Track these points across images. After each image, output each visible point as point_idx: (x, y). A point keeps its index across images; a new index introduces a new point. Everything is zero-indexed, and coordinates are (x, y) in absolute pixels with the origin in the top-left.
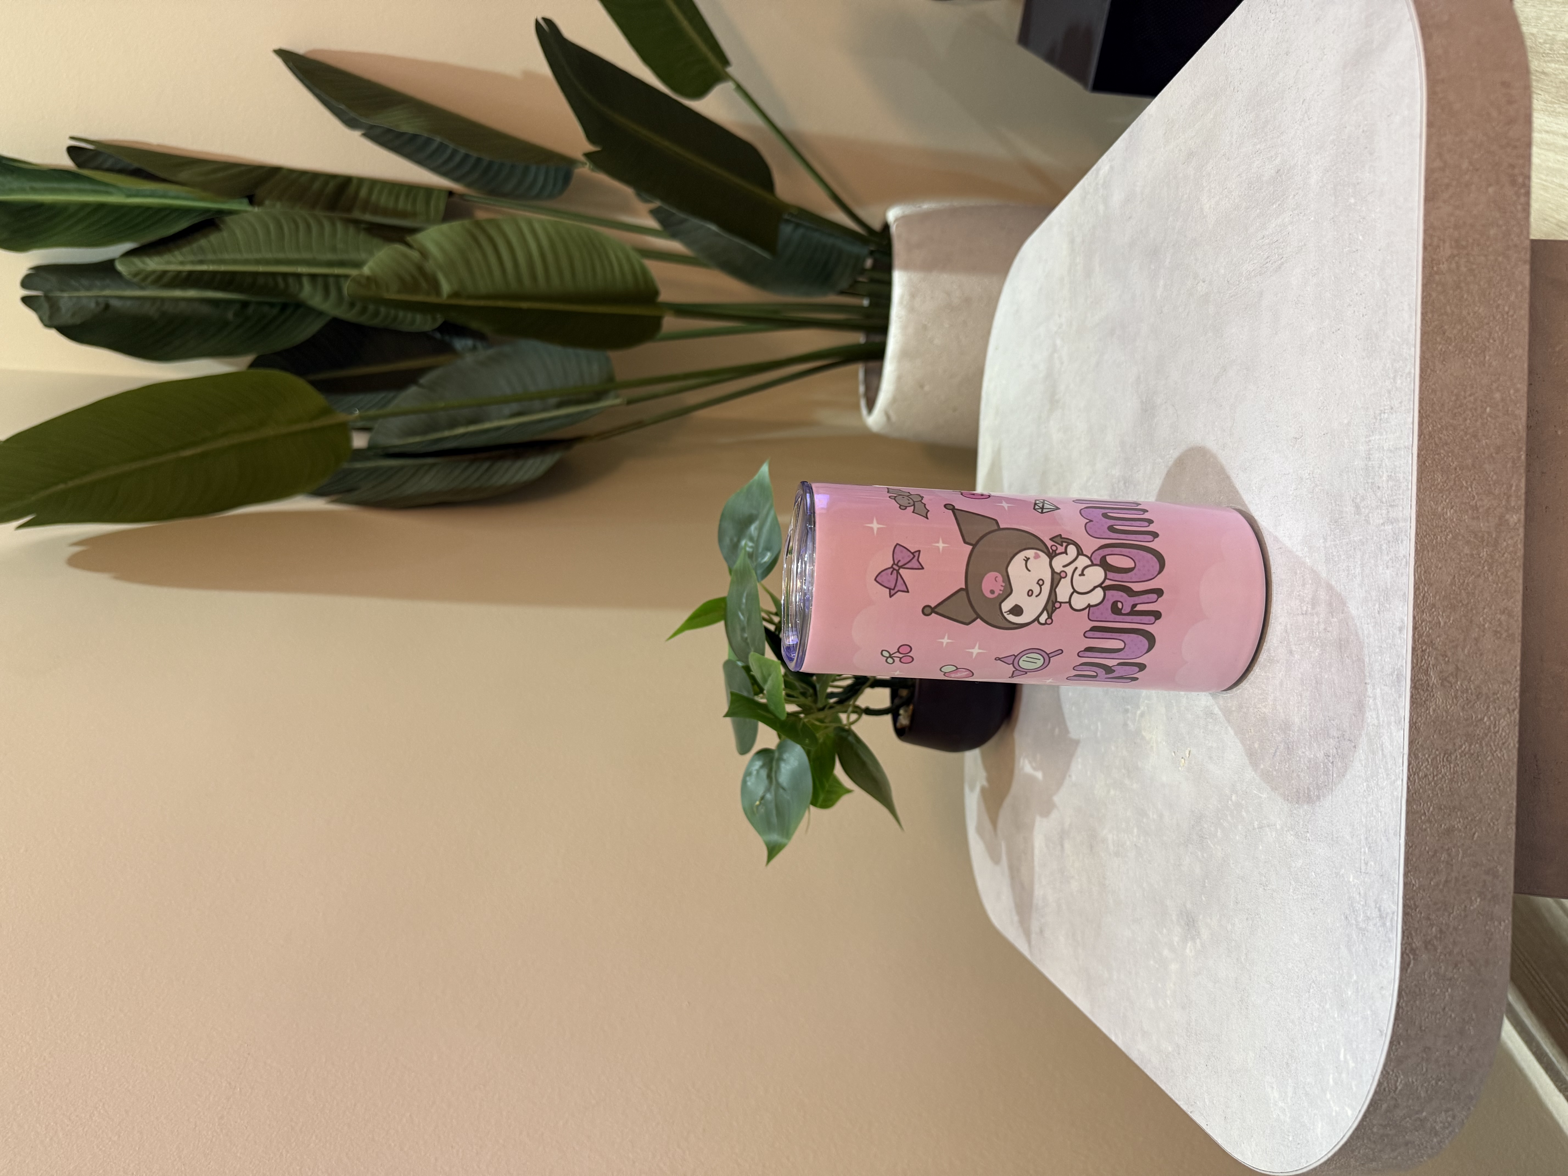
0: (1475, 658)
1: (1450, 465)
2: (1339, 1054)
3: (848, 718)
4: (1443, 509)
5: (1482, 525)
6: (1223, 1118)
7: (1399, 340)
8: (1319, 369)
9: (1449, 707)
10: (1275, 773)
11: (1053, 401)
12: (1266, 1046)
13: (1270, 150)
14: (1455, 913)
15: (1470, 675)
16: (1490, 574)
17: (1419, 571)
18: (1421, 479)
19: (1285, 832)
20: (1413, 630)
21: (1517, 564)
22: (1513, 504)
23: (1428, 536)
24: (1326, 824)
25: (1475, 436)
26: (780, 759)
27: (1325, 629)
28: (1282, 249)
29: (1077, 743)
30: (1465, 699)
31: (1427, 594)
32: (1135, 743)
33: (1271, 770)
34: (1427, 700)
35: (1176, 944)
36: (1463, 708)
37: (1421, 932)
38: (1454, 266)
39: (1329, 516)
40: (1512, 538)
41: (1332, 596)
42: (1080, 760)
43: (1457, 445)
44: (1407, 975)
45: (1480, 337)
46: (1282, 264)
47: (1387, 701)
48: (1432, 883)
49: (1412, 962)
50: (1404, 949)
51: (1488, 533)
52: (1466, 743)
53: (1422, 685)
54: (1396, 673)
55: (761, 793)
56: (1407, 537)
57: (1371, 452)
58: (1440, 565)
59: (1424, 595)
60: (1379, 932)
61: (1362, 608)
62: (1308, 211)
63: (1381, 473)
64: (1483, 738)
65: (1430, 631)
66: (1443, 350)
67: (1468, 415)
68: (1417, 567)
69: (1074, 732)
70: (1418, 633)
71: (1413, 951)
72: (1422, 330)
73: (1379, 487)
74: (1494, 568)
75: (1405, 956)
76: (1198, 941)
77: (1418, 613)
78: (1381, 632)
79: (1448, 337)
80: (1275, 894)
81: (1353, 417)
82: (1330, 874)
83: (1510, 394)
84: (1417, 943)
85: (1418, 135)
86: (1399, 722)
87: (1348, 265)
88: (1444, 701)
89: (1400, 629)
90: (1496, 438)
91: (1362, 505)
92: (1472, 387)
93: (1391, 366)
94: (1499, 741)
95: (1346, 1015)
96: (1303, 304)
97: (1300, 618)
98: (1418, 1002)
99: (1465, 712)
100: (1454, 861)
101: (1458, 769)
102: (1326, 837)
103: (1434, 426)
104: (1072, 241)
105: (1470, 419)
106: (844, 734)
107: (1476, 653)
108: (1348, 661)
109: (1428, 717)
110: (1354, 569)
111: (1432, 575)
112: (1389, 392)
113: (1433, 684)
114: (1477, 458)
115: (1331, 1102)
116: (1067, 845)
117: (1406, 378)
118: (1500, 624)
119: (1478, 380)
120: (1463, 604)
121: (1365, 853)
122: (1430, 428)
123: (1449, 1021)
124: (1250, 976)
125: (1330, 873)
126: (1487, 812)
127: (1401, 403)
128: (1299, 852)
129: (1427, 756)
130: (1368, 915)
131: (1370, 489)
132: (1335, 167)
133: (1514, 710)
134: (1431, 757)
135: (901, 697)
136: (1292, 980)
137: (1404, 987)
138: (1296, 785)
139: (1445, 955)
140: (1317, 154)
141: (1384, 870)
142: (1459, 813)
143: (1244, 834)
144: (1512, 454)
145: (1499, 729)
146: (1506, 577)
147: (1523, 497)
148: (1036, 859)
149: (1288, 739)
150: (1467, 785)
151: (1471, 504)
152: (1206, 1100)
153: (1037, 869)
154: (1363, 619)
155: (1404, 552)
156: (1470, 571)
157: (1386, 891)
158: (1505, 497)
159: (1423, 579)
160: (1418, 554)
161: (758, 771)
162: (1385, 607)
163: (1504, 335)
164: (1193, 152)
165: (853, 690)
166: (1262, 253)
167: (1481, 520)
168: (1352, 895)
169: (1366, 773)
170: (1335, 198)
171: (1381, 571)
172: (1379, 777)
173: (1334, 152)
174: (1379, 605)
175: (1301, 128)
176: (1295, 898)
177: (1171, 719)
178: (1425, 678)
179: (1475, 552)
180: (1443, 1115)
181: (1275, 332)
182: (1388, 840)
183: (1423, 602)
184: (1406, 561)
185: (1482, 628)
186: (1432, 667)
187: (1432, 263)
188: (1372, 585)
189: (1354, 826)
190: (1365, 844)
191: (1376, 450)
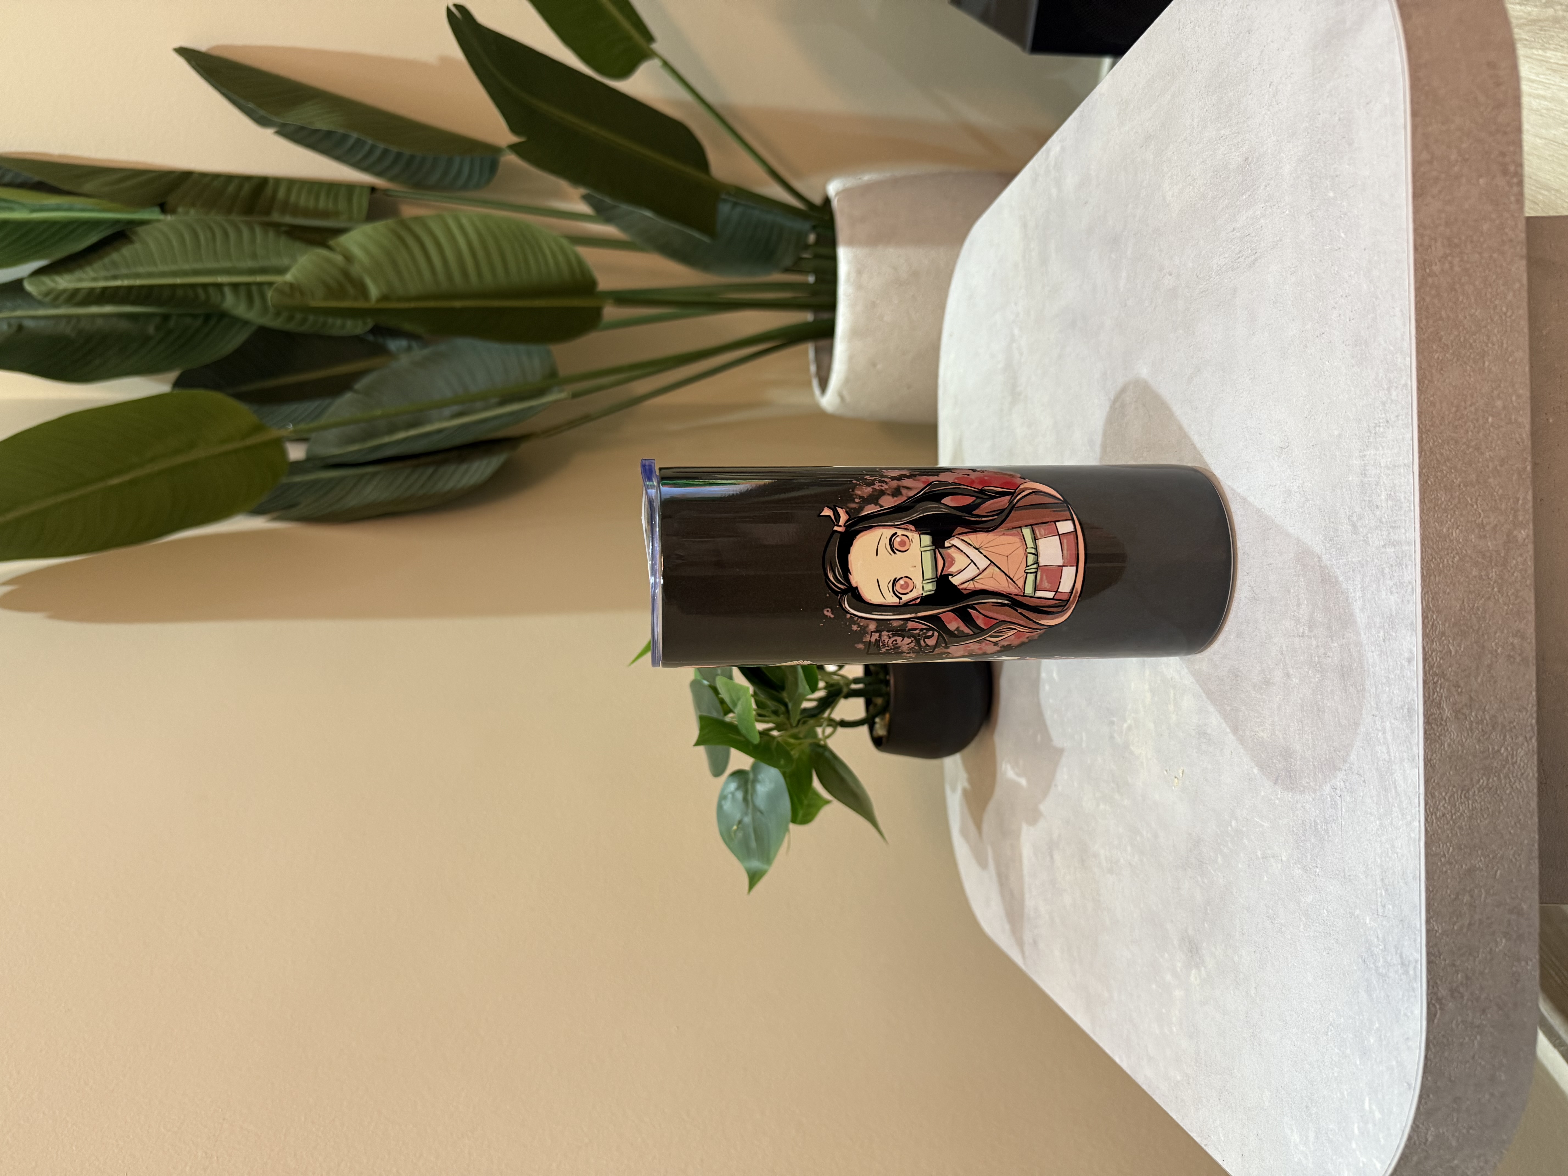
0: (1488, 686)
1: (1454, 483)
2: (1363, 1103)
3: (823, 732)
4: (1448, 529)
5: (1489, 544)
6: (1241, 1155)
7: (1392, 348)
8: (1304, 375)
9: (1464, 740)
10: (1277, 801)
11: (1014, 393)
12: (1283, 1085)
13: (1235, 136)
14: (1480, 956)
15: (1485, 705)
16: (1500, 596)
17: (1426, 598)
18: (1424, 499)
19: (1292, 865)
20: (1423, 661)
21: (1528, 582)
22: (1520, 518)
23: (1434, 560)
24: (1337, 860)
25: (1477, 448)
26: (755, 781)
27: (1325, 654)
28: (1255, 243)
29: (1060, 751)
30: (1480, 730)
31: (1436, 622)
32: (1123, 757)
33: (1273, 798)
34: (1441, 735)
35: (1179, 970)
36: (1479, 741)
37: (1446, 980)
38: (1447, 266)
39: (1323, 533)
40: (1521, 555)
41: (1330, 620)
42: (1065, 769)
43: (1459, 460)
44: (1434, 1026)
45: (1477, 342)
46: (1256, 260)
47: (1398, 736)
48: (1456, 928)
49: (1439, 1012)
50: (1429, 1000)
51: (1496, 551)
52: (1484, 778)
53: (1435, 719)
54: (1406, 707)
55: (738, 816)
56: (1412, 562)
57: (1367, 468)
58: (1448, 590)
59: (1433, 624)
60: (1401, 980)
61: (1365, 634)
62: (1282, 204)
63: (1379, 492)
64: (1501, 771)
65: (1441, 662)
66: (1440, 358)
67: (1469, 427)
68: (1425, 594)
69: (1058, 741)
70: (1429, 664)
71: (1439, 1000)
72: (1417, 338)
73: (1377, 506)
74: (1505, 588)
76: (1203, 969)
77: (1428, 643)
78: (1387, 662)
79: (1445, 344)
80: (1284, 929)
81: (1344, 428)
82: (1344, 914)
83: (1512, 401)
84: (1443, 992)
85: (1403, 126)
86: (1413, 760)
87: (1330, 264)
88: (1459, 734)
89: (1409, 661)
90: (1499, 450)
91: (1359, 524)
92: (1472, 397)
93: (1384, 376)
94: (1518, 772)
95: (1369, 1064)
96: (1282, 304)
97: (1297, 640)
98: (1446, 1054)
99: (1481, 745)
100: (1477, 902)
101: (1477, 805)
102: (1336, 874)
103: (1434, 441)
104: (1025, 226)
105: (1472, 431)
106: (820, 750)
107: (1490, 681)
108: (1352, 690)
109: (1443, 752)
110: (1354, 592)
111: (1440, 602)
112: (1384, 404)
113: (1447, 717)
114: (1481, 472)
115: (1358, 1153)
116: (1057, 857)
117: (1402, 391)
118: (1514, 648)
119: (1478, 388)
120: (1473, 630)
121: (1381, 895)
122: (1431, 444)
123: (1479, 1068)
124: (1261, 1012)
125: (1343, 912)
126: (1508, 848)
127: (1397, 416)
128: (1308, 887)
129: (1444, 794)
130: (1389, 960)
131: (1367, 508)
132: (1309, 158)
133: (1531, 738)
134: (1448, 795)
135: (876, 705)
136: (1307, 1021)
137: (1431, 1038)
138: (1301, 817)
139: (1472, 1001)
140: (1289, 142)
141: (1403, 915)
142: (1480, 852)
143: (1247, 863)
144: (1517, 466)
145: (1517, 759)
146: (1517, 597)
147: (1531, 510)
148: (1026, 871)
149: (1290, 767)
150: (1487, 822)
151: (1477, 522)
152: (1221, 1135)
153: (1027, 878)
154: (1367, 646)
155: (1408, 578)
156: (1479, 595)
157: (1407, 938)
158: (1512, 512)
159: (1431, 606)
160: (1424, 580)
161: (733, 794)
162: (1390, 635)
163: (1502, 337)
164: (1150, 136)
165: (827, 702)
166: (1233, 247)
167: (1488, 539)
168: (1369, 938)
169: (1378, 811)
170: (1312, 191)
171: (1384, 596)
172: (1393, 816)
173: (1308, 140)
174: (1384, 632)
175: (1269, 113)
176: (1306, 935)
177: (1161, 735)
178: (1438, 712)
179: (1483, 573)
180: (1475, 1161)
181: (1252, 333)
182: (1406, 883)
183: (1433, 631)
184: (1412, 588)
185: (1494, 653)
186: (1444, 699)
187: (1424, 265)
188: (1375, 611)
189: (1367, 865)
190: (1381, 886)
191: (1372, 465)
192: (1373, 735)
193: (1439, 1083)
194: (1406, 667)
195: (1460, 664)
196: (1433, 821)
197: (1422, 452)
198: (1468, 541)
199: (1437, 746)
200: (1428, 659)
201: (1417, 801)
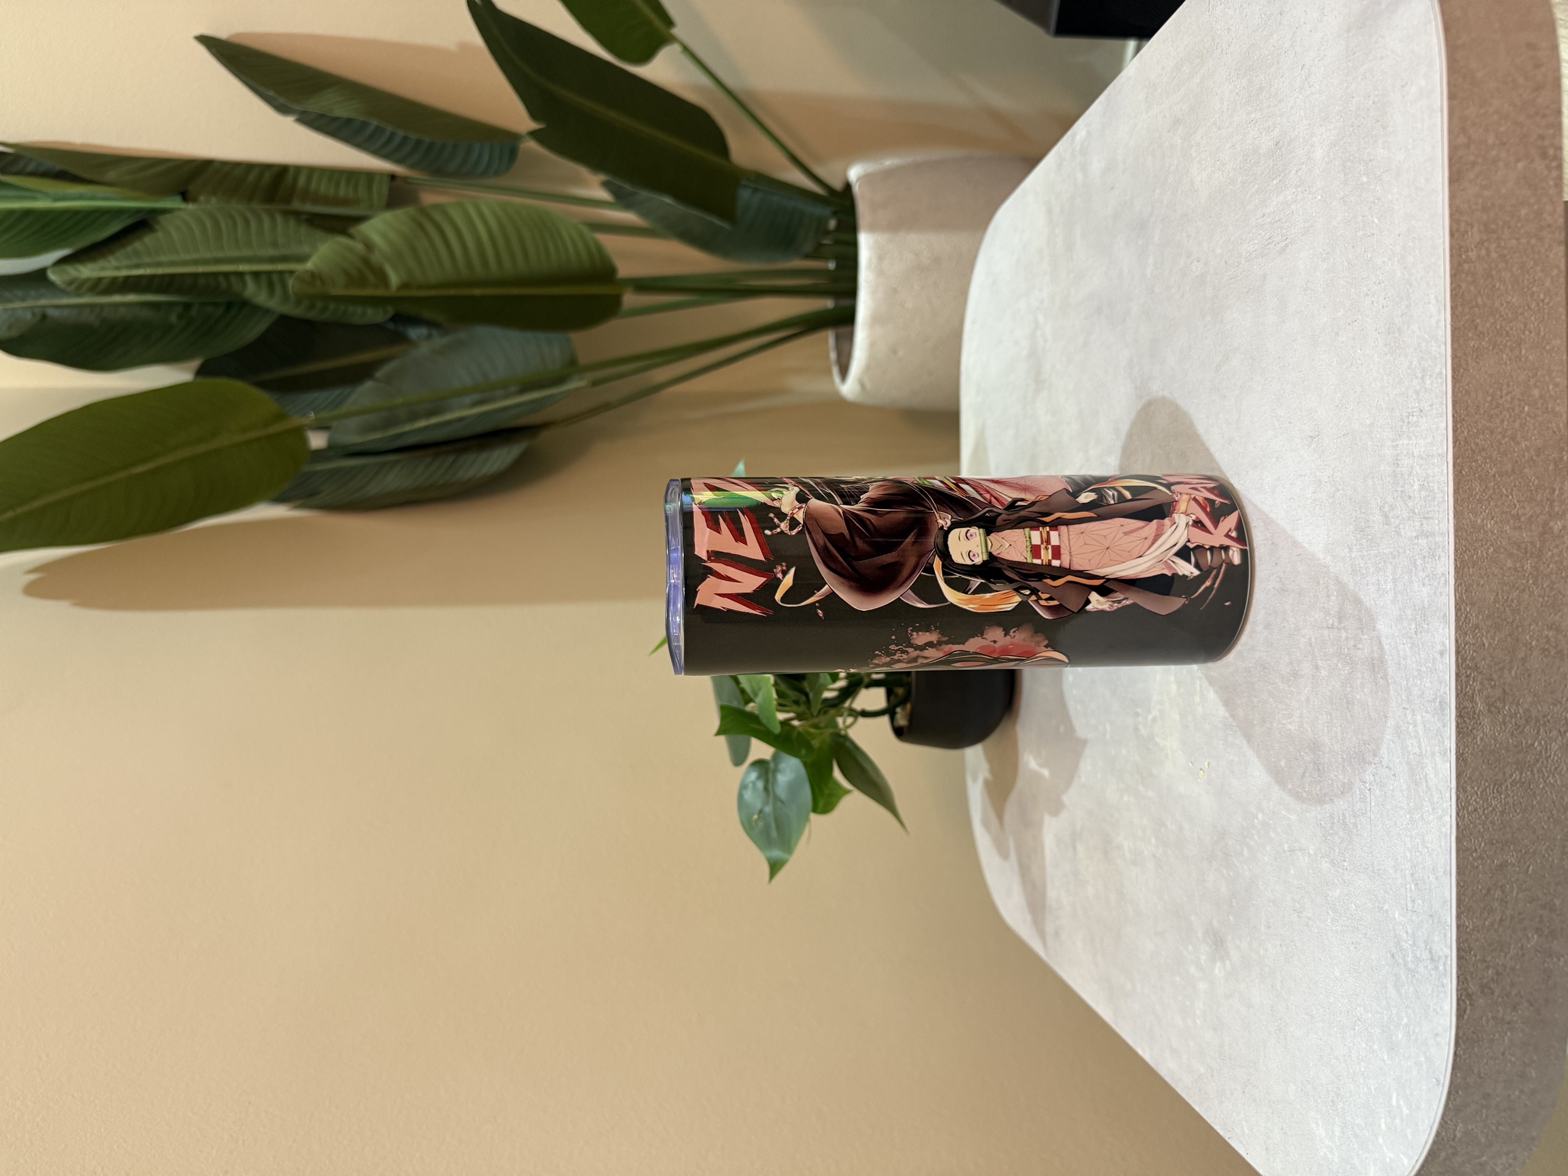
0: (1522, 679)
1: (1489, 473)
2: (1391, 1099)
3: (844, 722)
4: (1483, 520)
5: (1524, 535)
6: (1265, 1149)
7: (1426, 336)
8: (1335, 363)
9: (1497, 734)
10: (1305, 794)
11: (1038, 381)
12: (1308, 1079)
13: (1266, 120)
14: (1511, 951)
15: (1518, 698)
16: (1535, 588)
17: (1460, 590)
18: (1458, 489)
19: (1319, 858)
20: (1456, 654)
22: (1556, 509)
23: (1467, 552)
24: (1366, 854)
25: (1513, 438)
26: (776, 771)
27: (1355, 646)
28: (1286, 229)
29: (1084, 742)
30: (1514, 724)
31: (1469, 615)
32: (1148, 749)
33: (1300, 791)
34: (1474, 729)
35: (1203, 962)
36: (1512, 735)
37: (1476, 975)
38: (1483, 252)
39: (1354, 524)
40: (1557, 546)
41: (1360, 611)
42: (1088, 761)
43: (1495, 449)
44: (1464, 1022)
45: (1514, 329)
46: (1287, 246)
47: (1429, 730)
48: (1486, 923)
49: (1469, 1008)
50: (1459, 995)
51: (1532, 543)
52: (1517, 772)
53: (1468, 713)
54: (1438, 700)
55: (759, 806)
56: (1445, 553)
57: (1399, 458)
58: (1482, 582)
59: (1466, 616)
60: (1431, 975)
61: (1396, 627)
62: (1314, 189)
63: (1412, 482)
64: (1534, 765)
65: (1474, 655)
66: (1476, 346)
67: (1505, 416)
68: (1458, 586)
69: (1081, 731)
70: (1462, 656)
71: (1469, 996)
72: (1452, 326)
73: (1410, 496)
74: (1540, 580)
75: (1461, 1002)
76: (1228, 961)
77: (1460, 636)
78: (1419, 654)
79: (1481, 333)
80: (1310, 923)
81: (1376, 418)
82: (1372, 908)
83: (1548, 390)
84: (1473, 987)
85: (1440, 109)
86: (1445, 753)
87: (1363, 251)
88: (1492, 728)
89: (1442, 654)
90: (1536, 439)
91: (1391, 514)
92: (1508, 385)
93: (1418, 365)
94: (1551, 767)
95: (1397, 1059)
96: (1313, 290)
97: (1326, 632)
98: (1476, 1050)
99: (1514, 738)
100: (1508, 897)
101: (1510, 800)
102: (1364, 868)
103: (1469, 431)
104: (1049, 211)
105: (1507, 420)
106: (841, 740)
107: (1524, 674)
108: (1382, 682)
109: (1476, 746)
110: (1385, 583)
111: (1473, 594)
112: (1417, 393)
113: (1480, 711)
114: (1517, 462)
115: (1384, 1148)
116: (1080, 848)
117: (1436, 379)
118: (1548, 642)
119: (1514, 377)
120: (1507, 623)
121: (1411, 889)
122: (1466, 434)
123: (1509, 1065)
124: (1287, 1005)
125: (1372, 906)
126: (1541, 843)
127: (1431, 405)
129: (1476, 789)
130: (1418, 955)
131: (1399, 499)
132: (1342, 142)
133: (1565, 732)
134: (1480, 789)
135: (896, 695)
136: (1334, 1015)
137: (1461, 1034)
138: (1329, 810)
139: (1503, 998)
140: (1321, 126)
141: (1433, 911)
142: (1512, 847)
143: (1273, 856)
144: (1553, 455)
145: (1551, 753)
146: (1552, 589)
148: (1048, 862)
149: (1318, 760)
150: (1519, 816)
151: (1512, 513)
152: (1245, 1128)
153: (1049, 869)
154: (1398, 638)
155: (1442, 570)
156: (1514, 586)
157: (1437, 933)
158: (1548, 503)
159: (1465, 598)
160: (1457, 572)
161: (754, 783)
162: (1422, 627)
163: (1540, 325)
164: (1179, 119)
165: (849, 692)
166: (1263, 233)
167: (1523, 530)
168: (1398, 932)
169: (1408, 804)
170: (1345, 175)
171: (1416, 588)
172: (1423, 810)
173: (1341, 124)
174: (1416, 625)
175: (1301, 96)
176: (1333, 929)
177: (1187, 727)
178: (1471, 705)
179: (1518, 565)
180: (1504, 1158)
181: (1282, 320)
182: (1437, 879)
183: (1466, 623)
184: (1446, 580)
185: (1529, 646)
186: (1477, 692)
187: (1460, 251)
188: (1407, 603)
189: (1397, 859)
190: (1410, 880)
191: (1405, 456)
192: (1403, 728)
193: (1468, 1080)
194: (1439, 660)
195: (1493, 657)
196: (1464, 817)
197: (1456, 442)
198: (1502, 532)
199: (1470, 740)
200: (1461, 652)
201: (1448, 795)
